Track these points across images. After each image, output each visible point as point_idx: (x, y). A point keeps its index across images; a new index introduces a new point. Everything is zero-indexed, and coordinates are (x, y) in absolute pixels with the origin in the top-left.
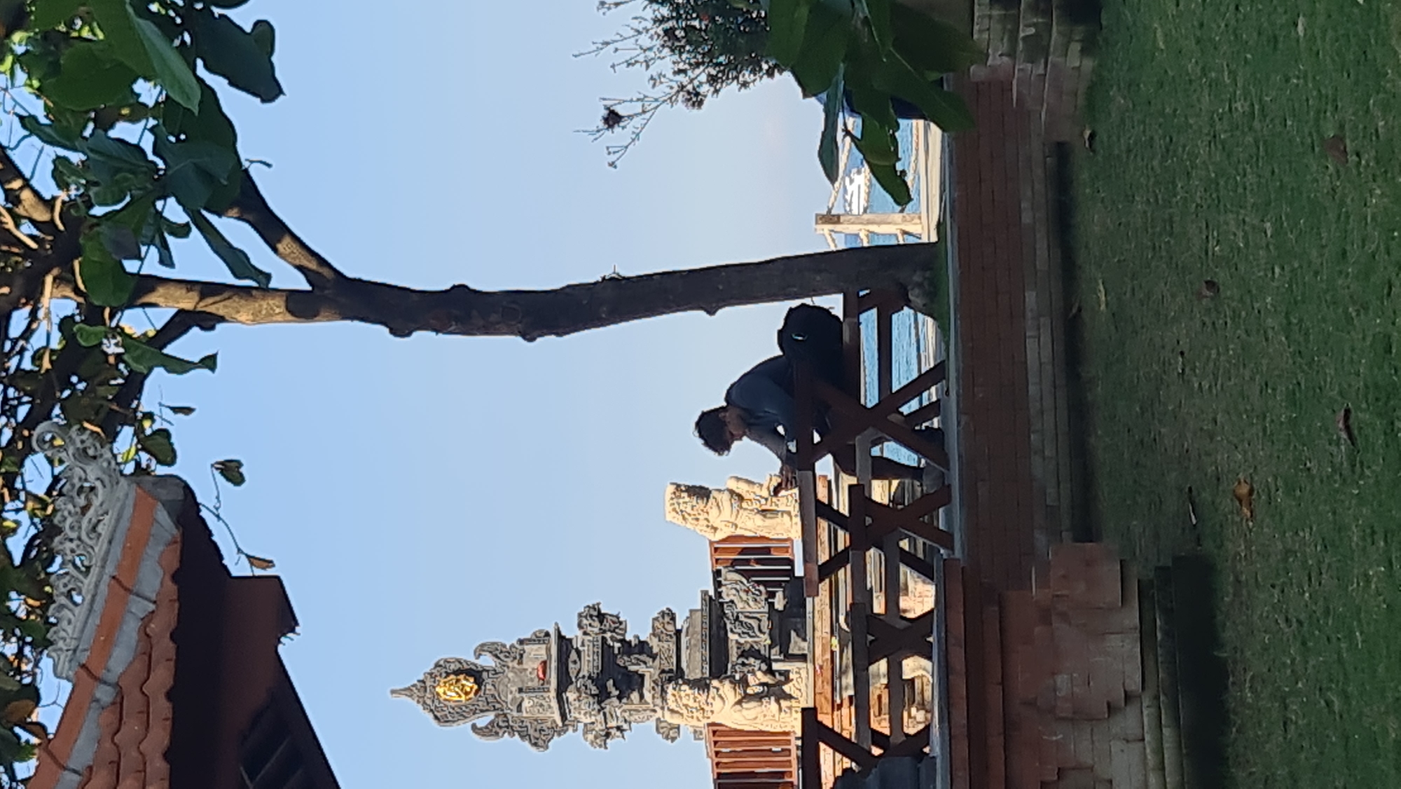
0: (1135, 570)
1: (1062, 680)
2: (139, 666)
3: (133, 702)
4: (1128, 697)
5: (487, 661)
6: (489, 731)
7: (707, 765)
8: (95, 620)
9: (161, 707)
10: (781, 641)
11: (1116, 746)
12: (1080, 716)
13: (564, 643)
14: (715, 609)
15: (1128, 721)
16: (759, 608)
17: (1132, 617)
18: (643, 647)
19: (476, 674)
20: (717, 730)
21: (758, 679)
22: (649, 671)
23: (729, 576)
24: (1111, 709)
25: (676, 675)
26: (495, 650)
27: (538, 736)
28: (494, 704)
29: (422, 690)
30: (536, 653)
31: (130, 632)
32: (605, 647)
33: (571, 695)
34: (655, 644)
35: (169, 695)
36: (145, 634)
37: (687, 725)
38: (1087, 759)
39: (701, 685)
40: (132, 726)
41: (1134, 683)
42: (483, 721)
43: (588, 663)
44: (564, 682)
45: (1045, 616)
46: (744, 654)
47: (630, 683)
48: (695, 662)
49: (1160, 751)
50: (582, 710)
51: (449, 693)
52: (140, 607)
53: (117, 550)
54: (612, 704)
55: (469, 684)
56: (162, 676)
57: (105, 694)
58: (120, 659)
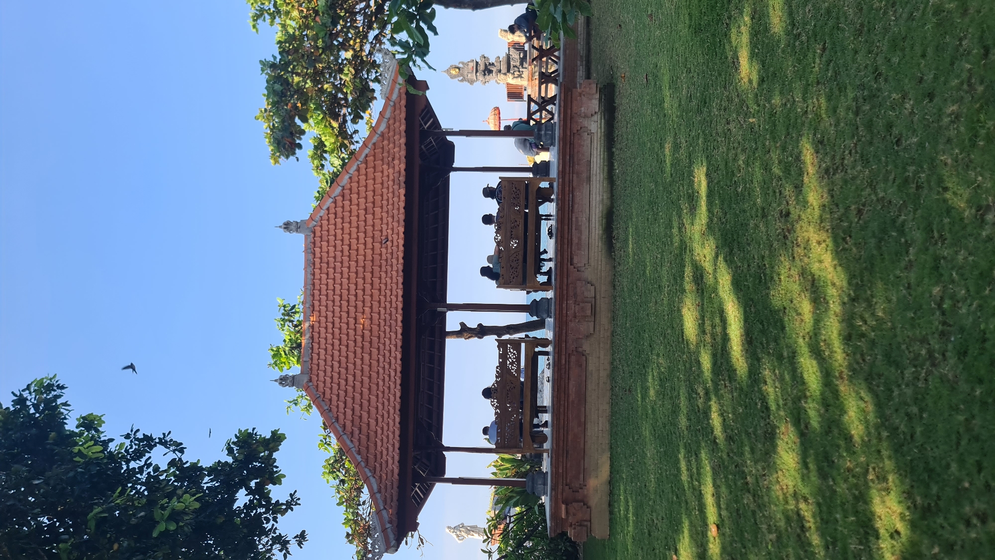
0: (599, 86)
1: (583, 109)
2: (399, 99)
3: (397, 105)
4: (595, 113)
5: (461, 66)
6: (462, 81)
7: (506, 90)
8: (389, 88)
9: (404, 109)
10: (522, 64)
11: (592, 123)
12: (586, 116)
13: (477, 63)
14: (508, 57)
15: (595, 118)
16: (517, 57)
17: (597, 96)
18: (493, 64)
19: (459, 68)
20: (508, 84)
21: (517, 73)
22: (494, 69)
23: (512, 49)
24: (592, 115)
25: (500, 71)
26: (463, 63)
27: (471, 82)
28: (462, 75)
29: (448, 71)
30: (471, 65)
31: (396, 91)
32: (486, 64)
33: (478, 74)
34: (495, 64)
35: (405, 107)
36: (400, 93)
37: (501, 83)
38: (586, 125)
39: (505, 74)
40: (397, 112)
41: (597, 110)
42: (461, 78)
43: (482, 67)
44: (477, 71)
45: (580, 95)
46: (514, 67)
47: (490, 72)
48: (504, 68)
49: (601, 124)
50: (481, 78)
51: (453, 72)
52: (398, 86)
53: (393, 74)
54: (487, 76)
55: (457, 70)
56: (403, 102)
57: (392, 103)
58: (395, 96)
